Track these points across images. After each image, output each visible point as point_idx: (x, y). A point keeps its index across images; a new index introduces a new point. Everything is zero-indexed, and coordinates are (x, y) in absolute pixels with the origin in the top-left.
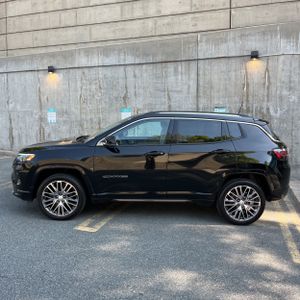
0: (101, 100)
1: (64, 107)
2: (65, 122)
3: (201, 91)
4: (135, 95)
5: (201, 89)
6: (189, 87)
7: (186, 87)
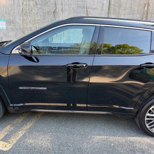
0: (37, 13)
1: (11, 18)
2: (12, 29)
3: (112, 9)
4: (62, 10)
5: (112, 6)
6: (103, 5)
7: (101, 5)
